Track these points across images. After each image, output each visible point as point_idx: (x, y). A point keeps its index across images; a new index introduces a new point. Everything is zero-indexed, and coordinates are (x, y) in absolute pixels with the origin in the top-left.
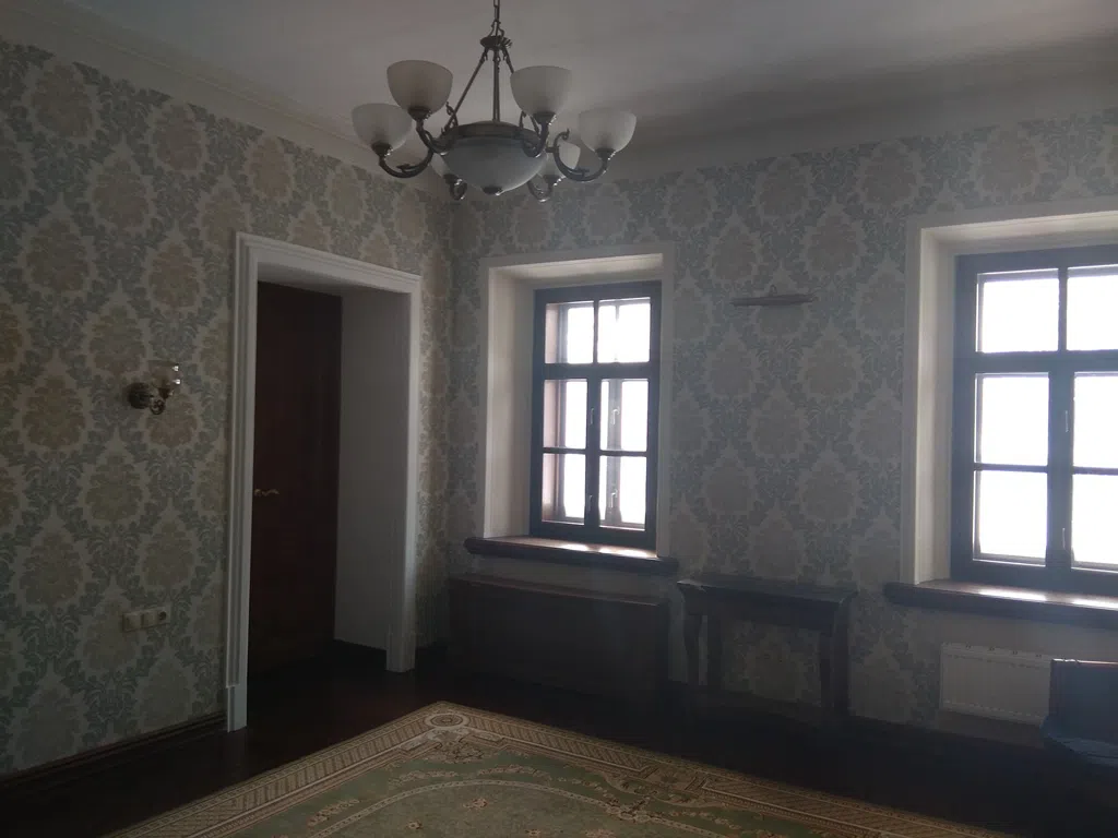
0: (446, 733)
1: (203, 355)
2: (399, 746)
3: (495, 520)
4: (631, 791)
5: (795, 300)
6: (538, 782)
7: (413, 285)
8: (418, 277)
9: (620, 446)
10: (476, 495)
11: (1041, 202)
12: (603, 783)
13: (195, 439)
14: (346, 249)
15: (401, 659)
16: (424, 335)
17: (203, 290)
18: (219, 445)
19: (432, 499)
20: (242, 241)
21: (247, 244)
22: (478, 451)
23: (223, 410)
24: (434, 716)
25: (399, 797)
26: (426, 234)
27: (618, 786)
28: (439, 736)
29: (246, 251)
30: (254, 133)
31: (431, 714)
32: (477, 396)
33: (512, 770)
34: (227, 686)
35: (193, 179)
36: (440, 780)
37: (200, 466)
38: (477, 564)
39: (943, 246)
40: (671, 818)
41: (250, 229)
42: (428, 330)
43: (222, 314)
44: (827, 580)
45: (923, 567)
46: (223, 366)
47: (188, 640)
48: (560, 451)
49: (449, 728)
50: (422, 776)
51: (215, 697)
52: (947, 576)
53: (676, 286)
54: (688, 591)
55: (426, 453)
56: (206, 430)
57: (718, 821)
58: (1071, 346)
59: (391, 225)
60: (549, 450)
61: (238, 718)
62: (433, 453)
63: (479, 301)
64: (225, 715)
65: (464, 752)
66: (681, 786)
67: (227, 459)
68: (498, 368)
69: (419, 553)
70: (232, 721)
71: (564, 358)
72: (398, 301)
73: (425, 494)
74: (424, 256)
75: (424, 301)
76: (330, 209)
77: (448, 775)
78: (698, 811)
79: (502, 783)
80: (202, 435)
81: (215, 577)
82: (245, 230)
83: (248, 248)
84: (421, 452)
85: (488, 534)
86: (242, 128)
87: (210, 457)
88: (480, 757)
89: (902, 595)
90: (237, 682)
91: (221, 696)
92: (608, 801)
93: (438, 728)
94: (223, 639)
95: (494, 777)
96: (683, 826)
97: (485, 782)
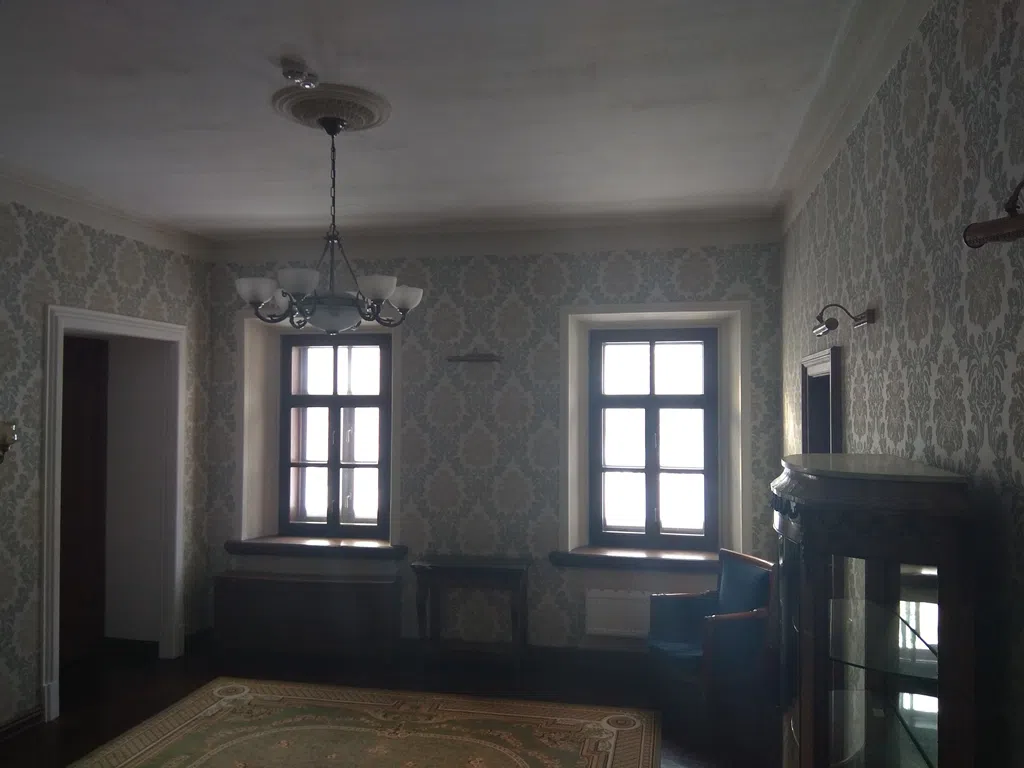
0: (235, 700)
1: (24, 409)
2: (201, 714)
3: (250, 525)
4: (390, 719)
5: (488, 358)
6: (321, 723)
7: (179, 334)
8: (185, 327)
9: (353, 460)
10: (233, 504)
11: (640, 302)
12: (371, 718)
13: (17, 481)
14: (129, 310)
15: (172, 647)
16: (189, 375)
17: (23, 355)
18: (34, 484)
19: (195, 511)
20: (52, 312)
21: (57, 314)
22: (235, 469)
23: (37, 454)
24: (221, 688)
25: (220, 748)
26: (190, 292)
27: (380, 717)
28: (232, 703)
29: (55, 320)
30: (60, 222)
31: (218, 687)
32: (235, 424)
33: (299, 719)
34: (44, 685)
35: (16, 264)
36: (246, 733)
37: (21, 503)
38: (235, 562)
39: (582, 324)
40: (423, 732)
41: (58, 302)
42: (191, 370)
43: (37, 374)
44: (512, 553)
45: (573, 540)
46: (38, 418)
47: (13, 649)
48: (302, 465)
49: (235, 696)
50: (230, 733)
51: (35, 693)
52: (587, 543)
53: (403, 342)
54: (419, 571)
55: (191, 472)
56: (25, 473)
57: (454, 728)
58: (658, 392)
59: (163, 286)
60: (294, 465)
61: (53, 710)
62: (196, 472)
63: (235, 345)
64: (43, 710)
65: (256, 711)
66: (425, 710)
67: (41, 494)
68: (252, 399)
69: (185, 558)
70: (49, 713)
71: (305, 390)
72: (167, 348)
73: (190, 508)
74: (188, 309)
75: (189, 346)
76: (117, 278)
77: (250, 729)
78: (440, 724)
79: (294, 728)
80: (22, 476)
81: (33, 595)
82: (54, 303)
83: (56, 317)
84: (187, 473)
85: (245, 537)
86: (52, 218)
87: (28, 494)
88: (270, 713)
89: (562, 560)
90: (52, 679)
91: (40, 693)
92: (377, 728)
93: (228, 698)
94: (40, 645)
95: (286, 725)
96: (432, 735)
97: (282, 729)
